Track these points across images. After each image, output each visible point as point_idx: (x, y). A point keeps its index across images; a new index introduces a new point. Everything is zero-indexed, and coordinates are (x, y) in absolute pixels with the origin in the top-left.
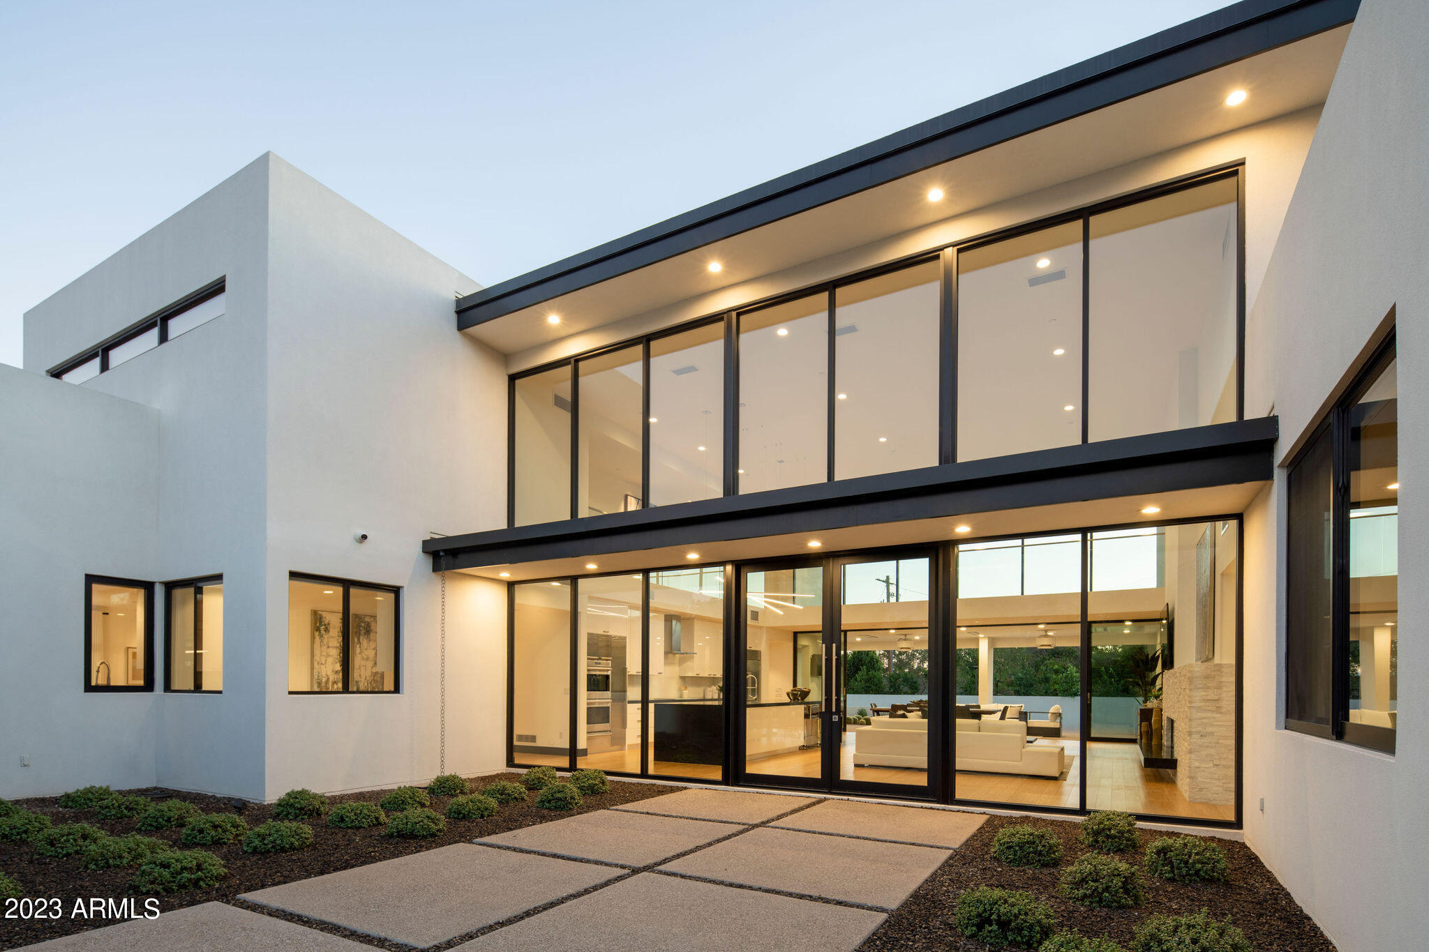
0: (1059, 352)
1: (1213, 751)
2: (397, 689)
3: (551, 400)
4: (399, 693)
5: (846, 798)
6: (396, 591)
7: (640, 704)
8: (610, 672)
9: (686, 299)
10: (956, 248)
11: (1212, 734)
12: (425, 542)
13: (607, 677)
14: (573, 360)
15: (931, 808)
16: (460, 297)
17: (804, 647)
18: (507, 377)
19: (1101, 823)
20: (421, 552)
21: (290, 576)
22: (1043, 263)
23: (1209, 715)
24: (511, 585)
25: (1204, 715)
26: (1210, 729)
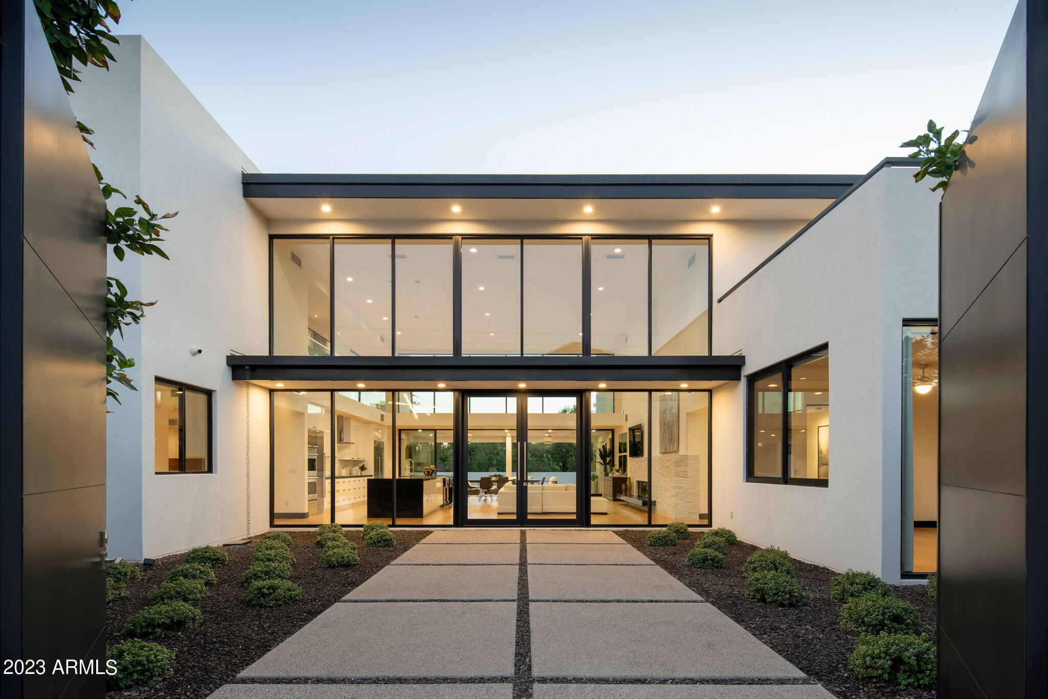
0: (601, 289)
1: (684, 495)
2: (210, 470)
3: (289, 256)
4: (212, 473)
5: (533, 528)
6: (209, 393)
7: (330, 480)
8: (316, 456)
9: (426, 220)
10: (590, 237)
11: (683, 487)
12: (228, 357)
13: (315, 460)
14: (331, 237)
15: (580, 530)
16: (245, 173)
17: (404, 439)
18: (268, 236)
19: (677, 527)
20: (226, 365)
21: (155, 380)
22: (618, 251)
23: (683, 479)
24: (271, 391)
25: (680, 479)
26: (682, 485)
